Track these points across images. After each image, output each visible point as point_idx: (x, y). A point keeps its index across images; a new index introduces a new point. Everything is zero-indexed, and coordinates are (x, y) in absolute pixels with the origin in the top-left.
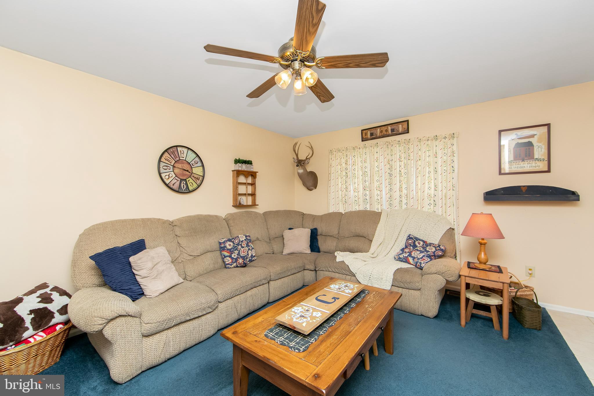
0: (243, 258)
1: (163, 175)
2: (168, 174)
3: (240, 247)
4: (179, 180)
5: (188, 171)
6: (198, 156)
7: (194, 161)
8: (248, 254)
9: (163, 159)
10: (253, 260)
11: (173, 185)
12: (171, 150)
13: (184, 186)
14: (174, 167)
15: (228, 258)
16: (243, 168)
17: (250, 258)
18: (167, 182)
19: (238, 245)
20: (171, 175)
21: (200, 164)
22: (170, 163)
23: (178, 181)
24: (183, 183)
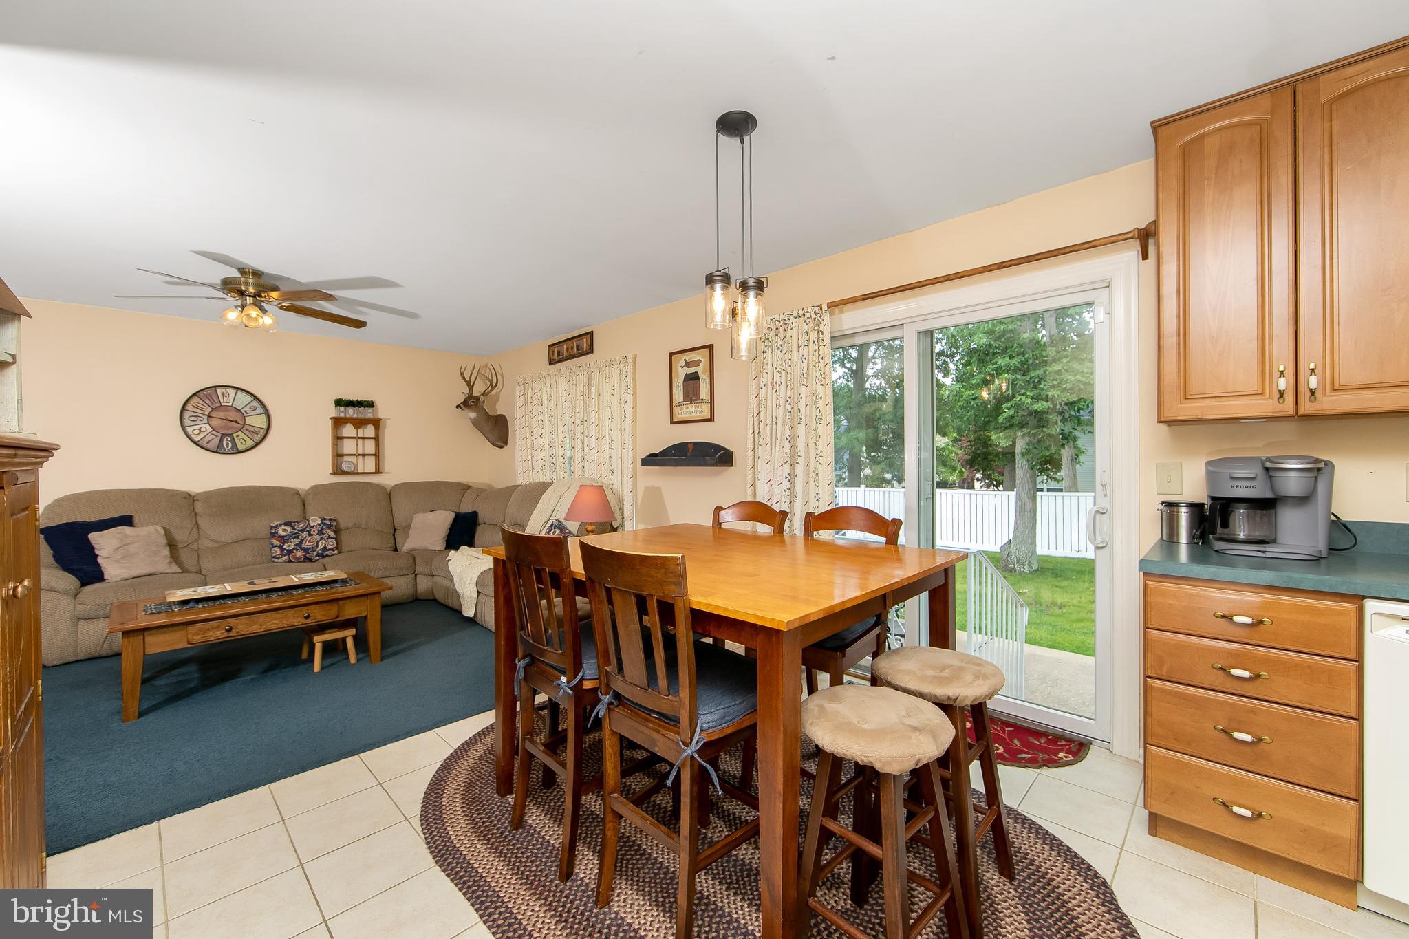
0: (306, 550)
1: (189, 430)
2: (198, 427)
3: (305, 534)
4: (219, 435)
5: (236, 422)
6: (256, 398)
7: (249, 406)
8: (317, 546)
9: (189, 407)
10: (327, 556)
11: (208, 443)
12: (207, 394)
13: (227, 444)
14: (209, 416)
15: (276, 549)
16: (349, 414)
17: (320, 552)
18: (197, 439)
19: (302, 531)
20: (203, 429)
21: (260, 410)
22: (202, 412)
23: (217, 436)
24: (227, 440)
